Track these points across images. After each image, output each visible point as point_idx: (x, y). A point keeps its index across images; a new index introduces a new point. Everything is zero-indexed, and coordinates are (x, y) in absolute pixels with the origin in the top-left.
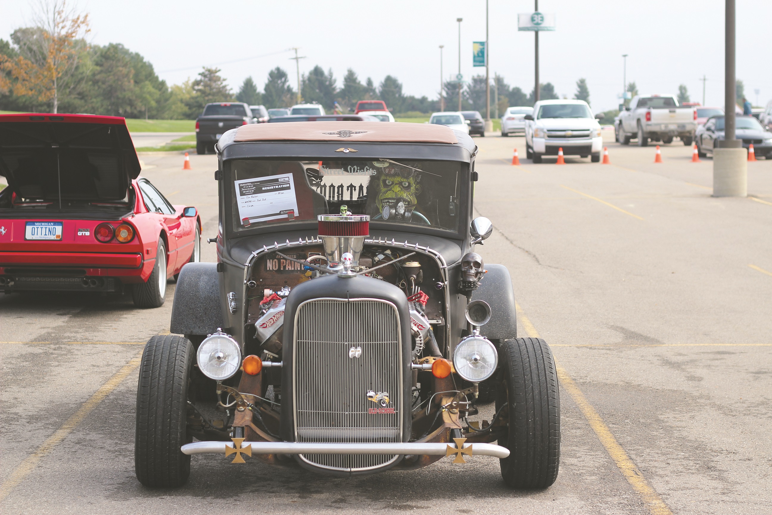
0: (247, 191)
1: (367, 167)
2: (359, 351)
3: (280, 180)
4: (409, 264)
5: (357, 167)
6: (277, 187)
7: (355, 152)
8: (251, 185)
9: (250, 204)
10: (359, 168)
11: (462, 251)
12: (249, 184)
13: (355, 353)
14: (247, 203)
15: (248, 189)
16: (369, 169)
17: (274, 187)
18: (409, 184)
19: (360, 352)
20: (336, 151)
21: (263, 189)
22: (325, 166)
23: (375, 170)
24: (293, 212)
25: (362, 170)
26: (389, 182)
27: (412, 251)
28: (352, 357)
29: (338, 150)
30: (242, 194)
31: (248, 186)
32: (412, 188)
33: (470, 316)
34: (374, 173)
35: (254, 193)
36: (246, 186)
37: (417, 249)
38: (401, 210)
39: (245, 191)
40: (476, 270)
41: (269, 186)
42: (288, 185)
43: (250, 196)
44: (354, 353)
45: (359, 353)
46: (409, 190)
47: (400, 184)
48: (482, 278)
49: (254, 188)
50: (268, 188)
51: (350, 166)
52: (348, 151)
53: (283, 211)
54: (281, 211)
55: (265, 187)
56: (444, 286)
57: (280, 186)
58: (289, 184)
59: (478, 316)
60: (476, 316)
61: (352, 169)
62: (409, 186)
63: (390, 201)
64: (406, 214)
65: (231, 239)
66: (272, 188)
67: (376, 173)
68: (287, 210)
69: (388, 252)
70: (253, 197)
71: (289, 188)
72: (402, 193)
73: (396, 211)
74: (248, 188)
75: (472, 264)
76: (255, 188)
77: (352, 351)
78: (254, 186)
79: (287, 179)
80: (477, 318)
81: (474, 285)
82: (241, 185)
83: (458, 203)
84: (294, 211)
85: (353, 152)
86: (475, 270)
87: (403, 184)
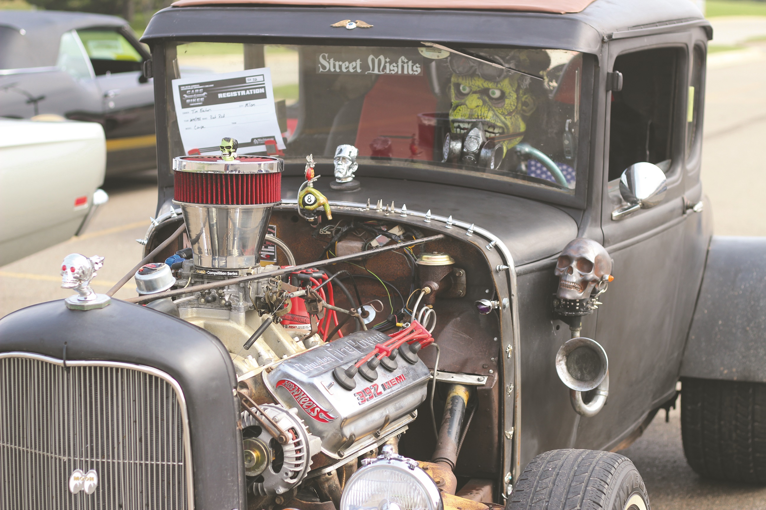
0: (192, 98)
1: (403, 57)
2: (92, 479)
3: (249, 80)
4: (428, 258)
5: (385, 58)
6: (243, 93)
7: (367, 28)
8: (199, 89)
9: (199, 124)
10: (388, 60)
11: (581, 231)
12: (195, 87)
13: (83, 483)
14: (193, 122)
15: (195, 95)
16: (407, 62)
17: (239, 92)
18: (503, 94)
19: (95, 481)
20: (332, 26)
21: (220, 96)
22: (326, 55)
23: (418, 65)
24: (275, 142)
25: (394, 64)
26: (464, 89)
27: (437, 233)
28: (77, 492)
29: (337, 25)
30: (185, 105)
31: (194, 90)
32: (507, 101)
33: (569, 369)
34: (417, 71)
35: (205, 103)
36: (191, 90)
37: (450, 229)
38: (472, 144)
39: (190, 99)
40: (581, 275)
41: (230, 92)
42: (262, 91)
43: (198, 109)
44: (81, 482)
45: (92, 483)
46: (500, 105)
47: (484, 92)
48: (603, 291)
49: (205, 93)
50: (229, 95)
51: (371, 57)
52: (354, 26)
53: (257, 139)
54: (253, 140)
55: (222, 93)
56: (499, 307)
57: (248, 93)
58: (264, 87)
59: (586, 369)
60: (581, 369)
61: (376, 61)
62: (503, 96)
63: (462, 125)
64: (483, 152)
65: (166, 187)
66: (235, 94)
67: (419, 70)
68: (265, 138)
69: (396, 231)
70: (204, 111)
71: (263, 96)
72: (483, 110)
73: (463, 147)
74: (195, 93)
75: (574, 264)
76: (206, 95)
77: (77, 479)
78: (205, 90)
79: (260, 78)
80: (582, 374)
81: (581, 306)
82: (183, 89)
83: (577, 135)
84: (275, 139)
85: (364, 28)
86: (578, 276)
87: (490, 91)
